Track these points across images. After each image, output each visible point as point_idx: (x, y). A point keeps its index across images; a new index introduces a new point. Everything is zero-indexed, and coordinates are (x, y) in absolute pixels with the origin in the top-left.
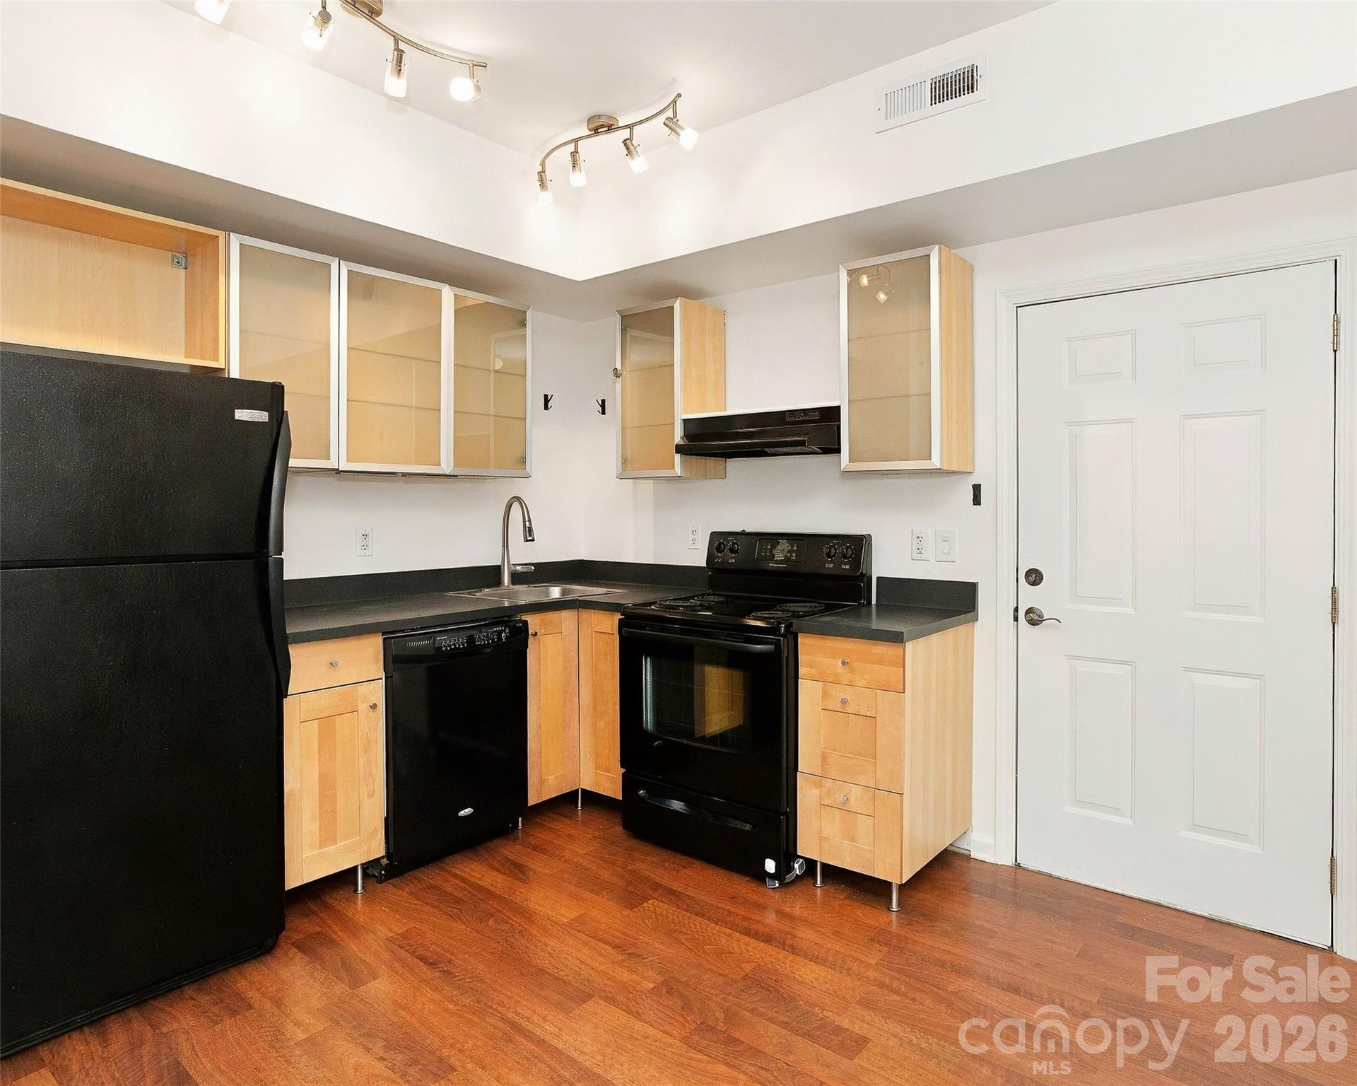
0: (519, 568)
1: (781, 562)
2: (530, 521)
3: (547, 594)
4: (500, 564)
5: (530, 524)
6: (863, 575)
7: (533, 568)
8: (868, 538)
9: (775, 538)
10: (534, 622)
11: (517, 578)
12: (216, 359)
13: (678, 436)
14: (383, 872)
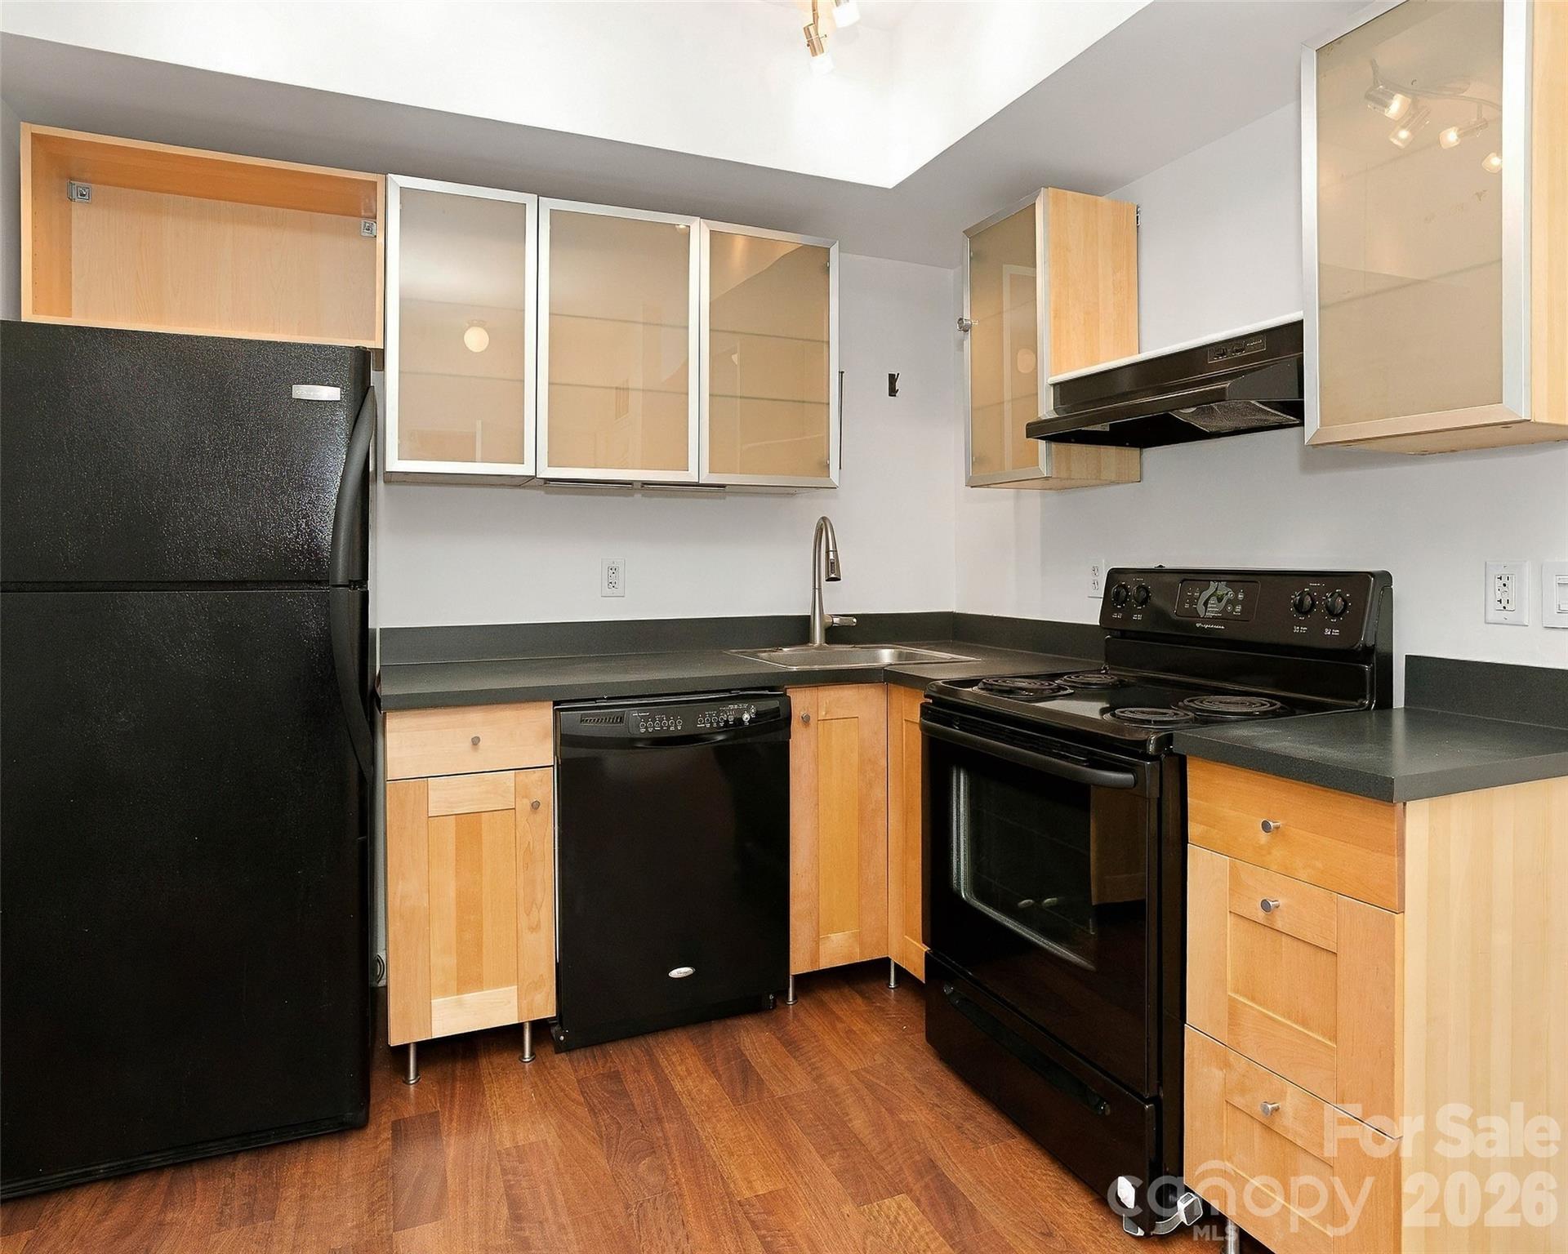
0: (836, 620)
1: (1214, 620)
2: (835, 551)
3: (876, 659)
4: (808, 612)
5: (836, 556)
6: (1368, 652)
7: (855, 620)
8: (1385, 578)
9: (1201, 577)
10: (801, 701)
11: (834, 634)
12: (373, 338)
13: (1046, 408)
14: (562, 1038)
